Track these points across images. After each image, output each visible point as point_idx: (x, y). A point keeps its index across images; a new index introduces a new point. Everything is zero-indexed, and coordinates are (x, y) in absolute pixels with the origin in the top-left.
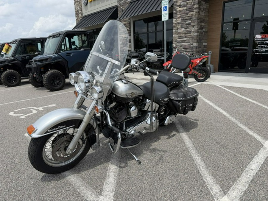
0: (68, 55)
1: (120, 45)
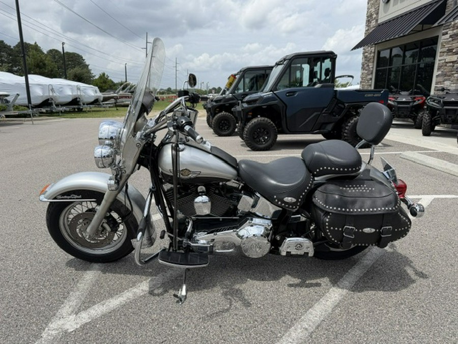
0: (290, 94)
1: (437, 76)
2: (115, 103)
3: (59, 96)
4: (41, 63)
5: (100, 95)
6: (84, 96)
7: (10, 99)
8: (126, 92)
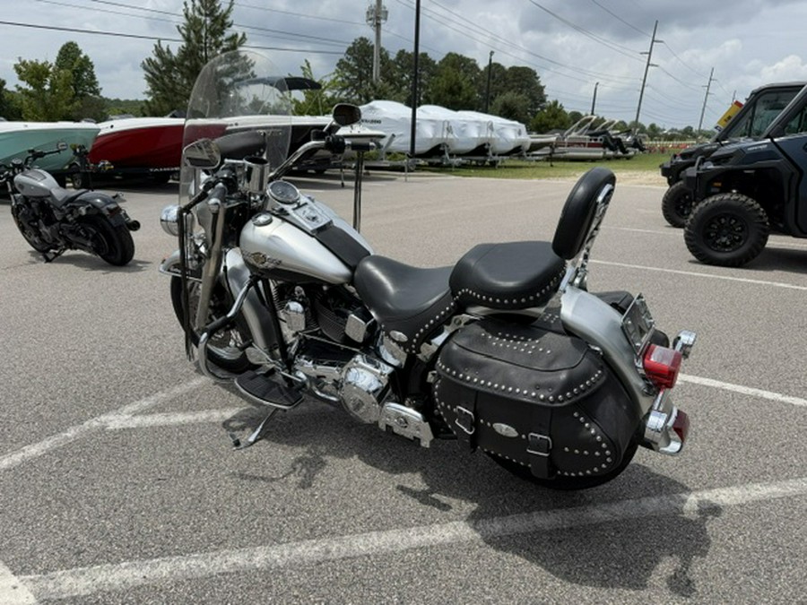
2: (550, 154)
3: (458, 139)
4: (456, 87)
5: (527, 139)
6: (499, 139)
7: (383, 142)
8: (581, 134)
